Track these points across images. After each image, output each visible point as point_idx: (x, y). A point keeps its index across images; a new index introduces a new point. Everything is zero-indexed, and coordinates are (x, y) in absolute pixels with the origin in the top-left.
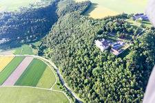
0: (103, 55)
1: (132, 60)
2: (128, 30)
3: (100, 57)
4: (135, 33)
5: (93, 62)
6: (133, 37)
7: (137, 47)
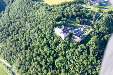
0: (64, 43)
1: (94, 46)
2: (87, 15)
3: (61, 46)
4: (94, 18)
5: (55, 52)
6: (93, 22)
7: (97, 32)
